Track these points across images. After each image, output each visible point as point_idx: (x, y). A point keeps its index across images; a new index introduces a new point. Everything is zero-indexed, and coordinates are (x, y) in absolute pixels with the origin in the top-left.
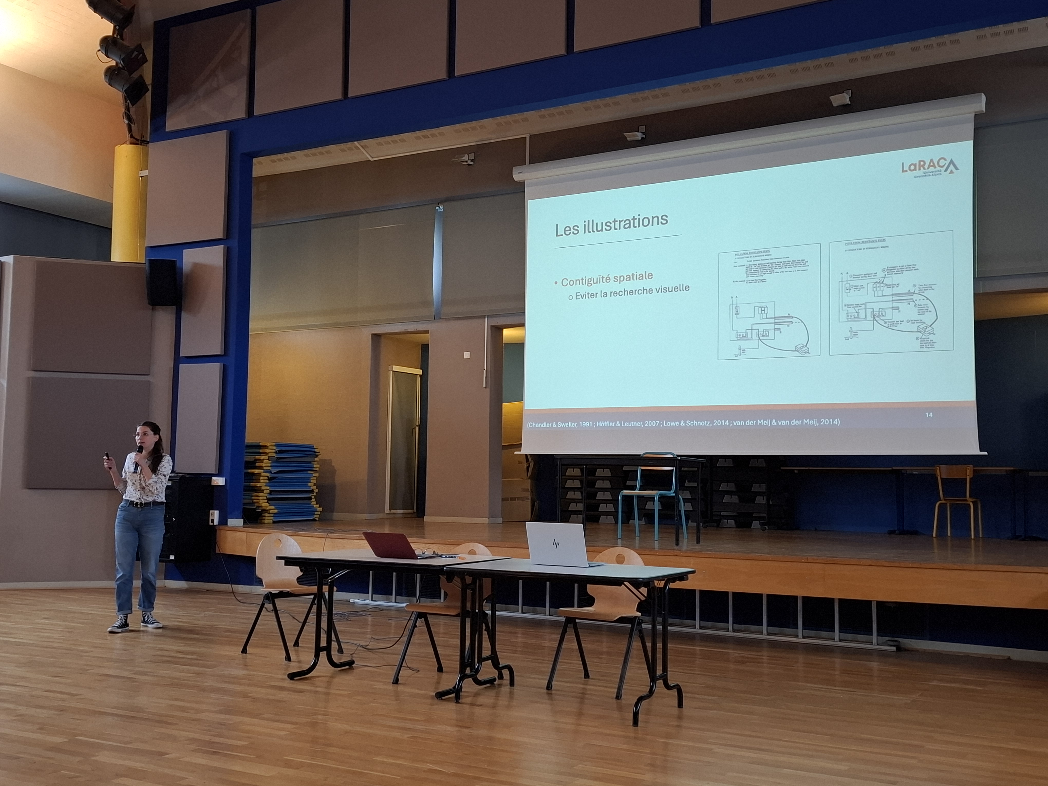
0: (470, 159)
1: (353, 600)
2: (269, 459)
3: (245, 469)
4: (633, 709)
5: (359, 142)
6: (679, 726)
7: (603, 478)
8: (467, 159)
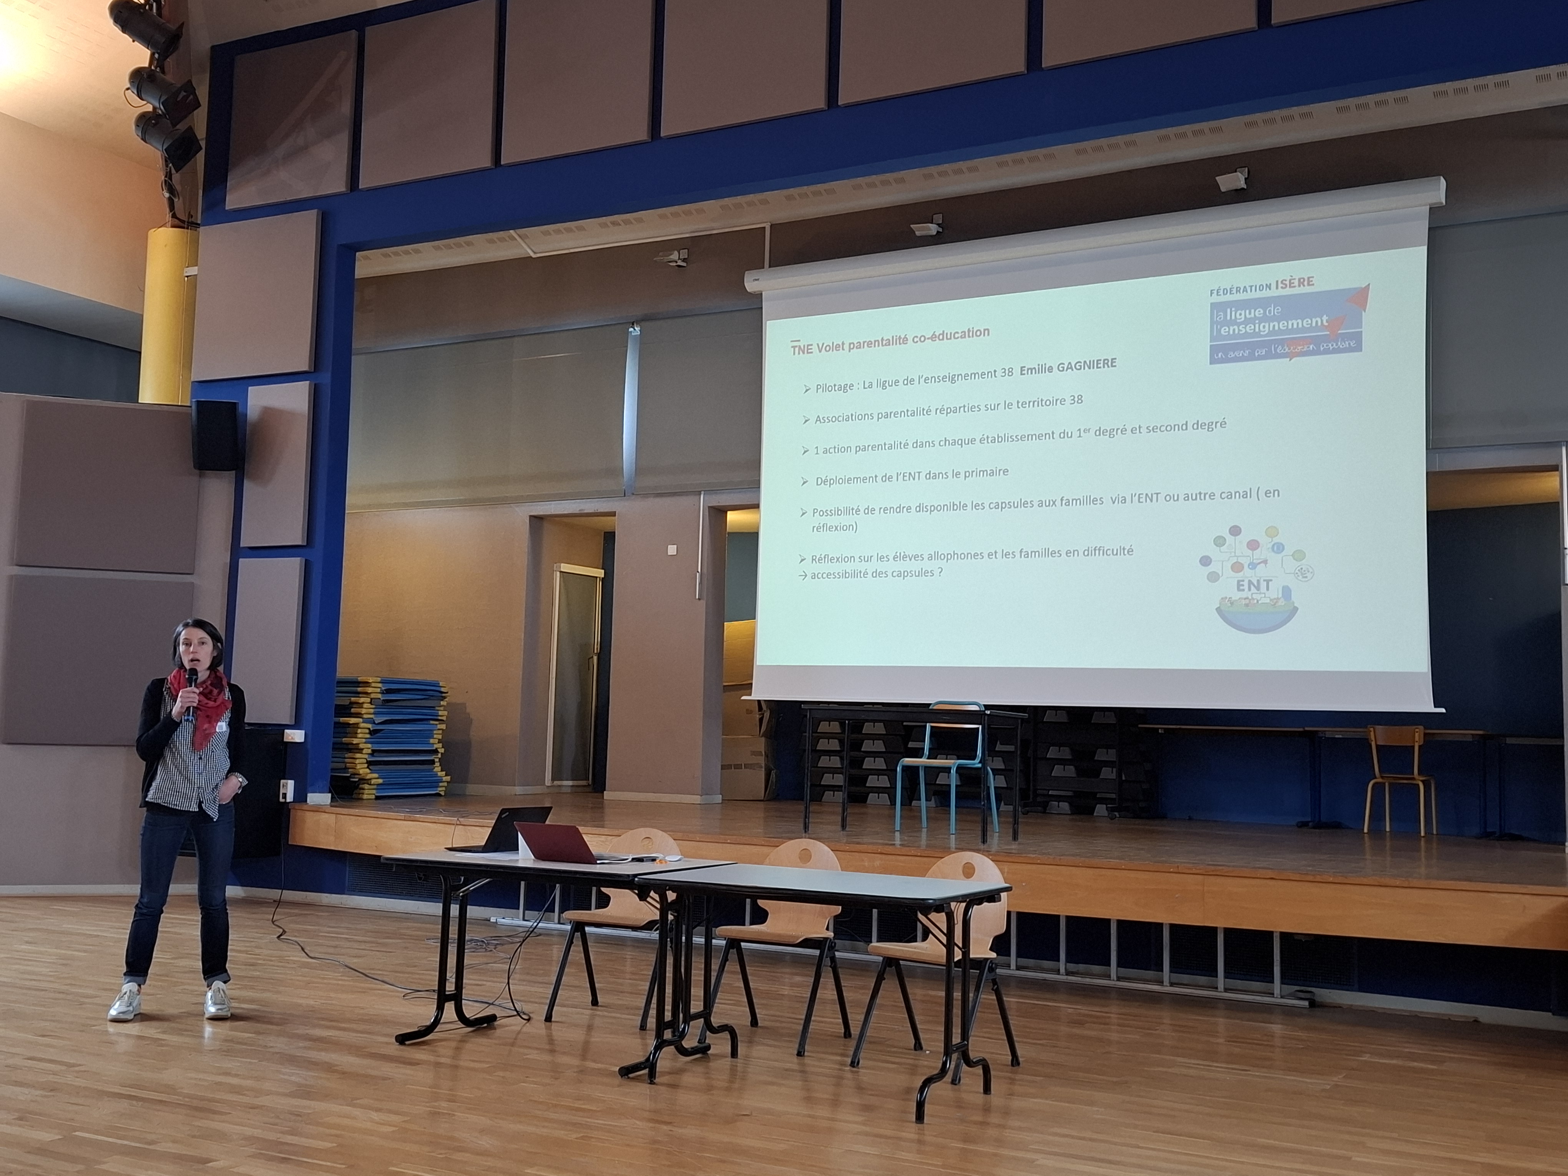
0: (681, 258)
1: (495, 918)
2: (371, 703)
3: (335, 717)
4: (916, 1096)
5: (516, 230)
6: (984, 1124)
7: (874, 737)
8: (678, 258)
